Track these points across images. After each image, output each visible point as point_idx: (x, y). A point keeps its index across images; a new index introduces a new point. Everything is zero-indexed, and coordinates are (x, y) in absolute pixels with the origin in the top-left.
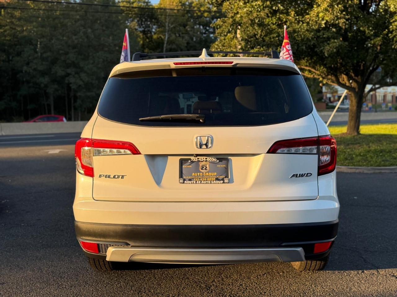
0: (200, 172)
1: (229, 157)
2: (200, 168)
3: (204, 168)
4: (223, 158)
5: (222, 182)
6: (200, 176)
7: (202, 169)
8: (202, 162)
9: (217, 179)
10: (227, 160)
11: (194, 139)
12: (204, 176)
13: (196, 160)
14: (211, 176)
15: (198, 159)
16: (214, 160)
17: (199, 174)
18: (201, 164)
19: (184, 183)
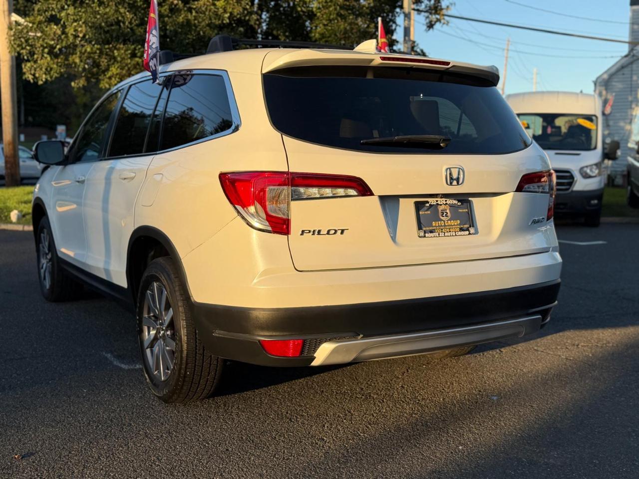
0: (441, 220)
1: (470, 199)
2: (440, 214)
3: (445, 214)
4: (464, 199)
5: (467, 232)
6: (441, 226)
7: (442, 216)
8: (441, 205)
9: (462, 230)
10: (469, 202)
11: (443, 172)
12: (447, 226)
13: (435, 204)
14: (454, 225)
15: (437, 201)
16: (455, 202)
17: (440, 222)
18: (441, 208)
19: (425, 236)
